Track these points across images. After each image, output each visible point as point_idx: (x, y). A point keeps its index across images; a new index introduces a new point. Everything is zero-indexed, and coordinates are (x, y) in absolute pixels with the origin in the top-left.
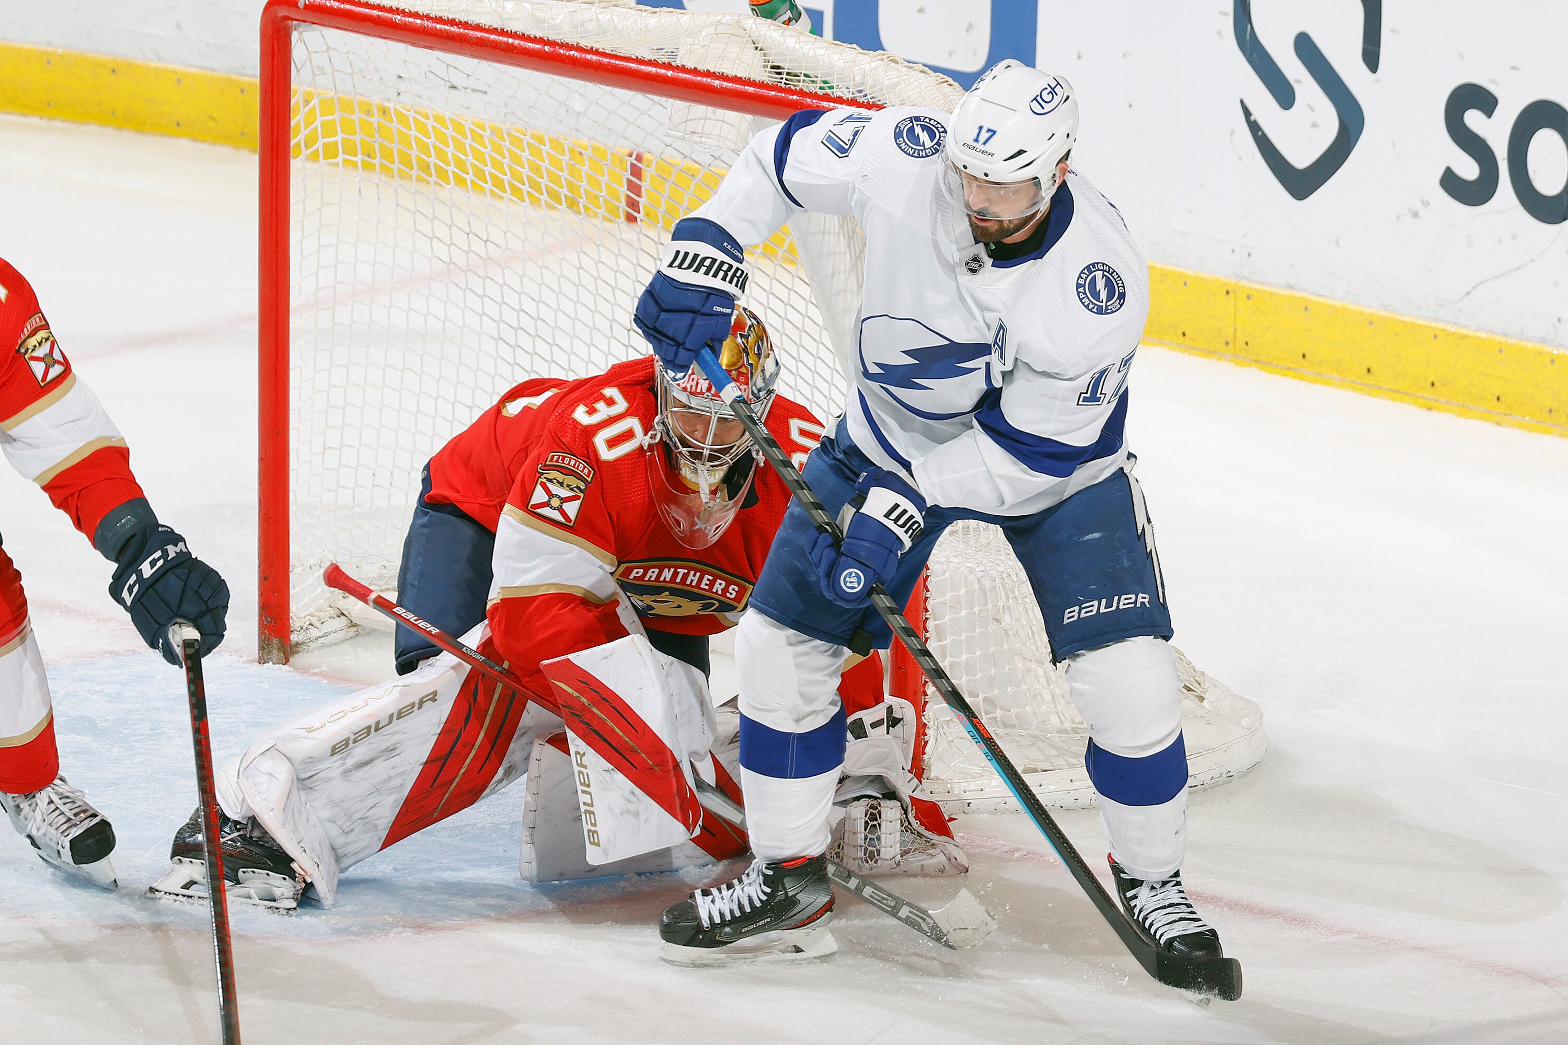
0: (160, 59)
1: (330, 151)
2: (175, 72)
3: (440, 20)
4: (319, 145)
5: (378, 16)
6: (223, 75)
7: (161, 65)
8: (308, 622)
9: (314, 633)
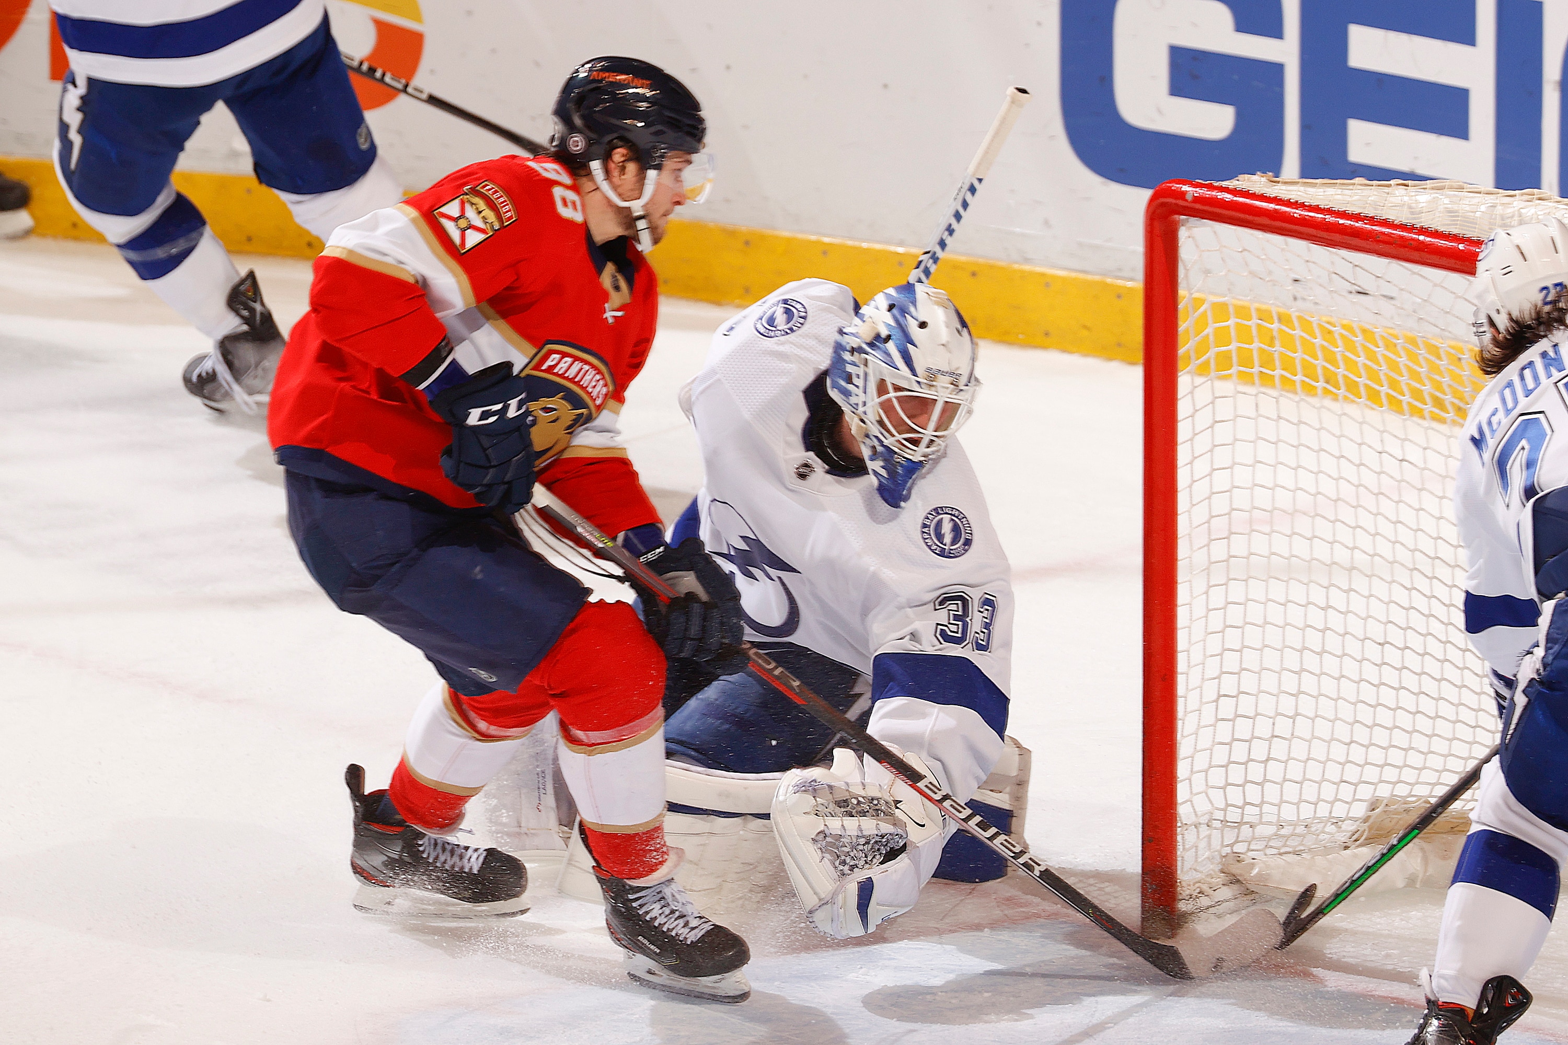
0: (1027, 260)
1: (1224, 361)
2: (1043, 275)
3: (1344, 215)
4: (1211, 354)
5: (1276, 211)
6: (1097, 278)
7: (1027, 268)
8: (1198, 890)
9: (1204, 901)
